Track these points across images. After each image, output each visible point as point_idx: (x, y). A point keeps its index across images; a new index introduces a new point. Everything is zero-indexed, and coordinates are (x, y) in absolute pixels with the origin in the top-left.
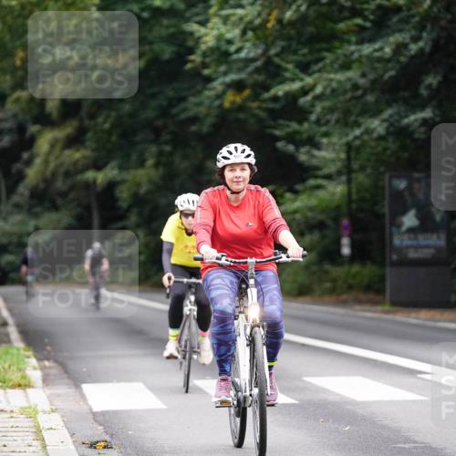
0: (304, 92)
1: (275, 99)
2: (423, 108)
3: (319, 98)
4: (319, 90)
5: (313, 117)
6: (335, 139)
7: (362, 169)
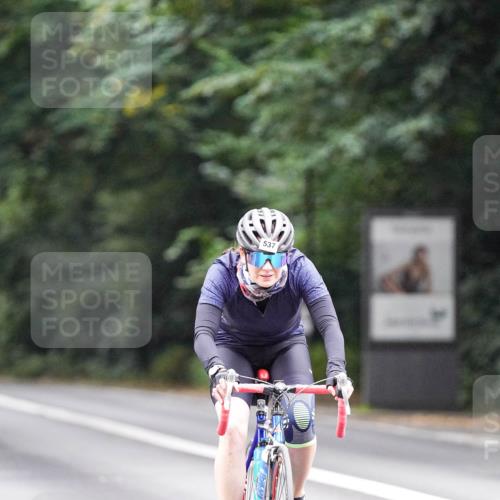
0: (243, 89)
1: (201, 100)
2: (417, 113)
3: (264, 99)
4: (265, 87)
5: (257, 129)
6: (290, 161)
7: (330, 205)
